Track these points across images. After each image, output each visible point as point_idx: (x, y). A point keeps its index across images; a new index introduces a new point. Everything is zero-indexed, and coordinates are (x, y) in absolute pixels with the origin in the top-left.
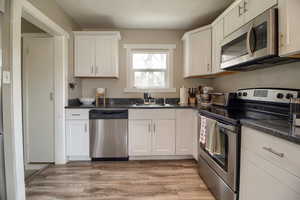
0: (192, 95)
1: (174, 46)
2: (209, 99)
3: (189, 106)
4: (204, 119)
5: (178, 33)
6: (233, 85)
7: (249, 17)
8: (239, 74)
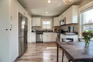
3: (55, 32)
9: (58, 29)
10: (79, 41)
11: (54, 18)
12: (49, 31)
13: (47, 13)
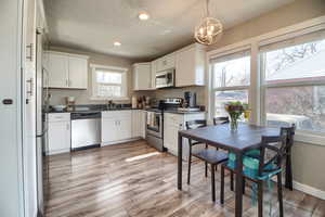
0: (139, 101)
1: (126, 70)
2: (150, 104)
3: (138, 108)
4: (149, 113)
5: (132, 61)
6: (160, 97)
7: (166, 67)
8: (167, 91)
9: (148, 99)
10: (215, 124)
11: (136, 65)
12: (119, 107)
13: (117, 44)
